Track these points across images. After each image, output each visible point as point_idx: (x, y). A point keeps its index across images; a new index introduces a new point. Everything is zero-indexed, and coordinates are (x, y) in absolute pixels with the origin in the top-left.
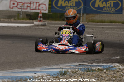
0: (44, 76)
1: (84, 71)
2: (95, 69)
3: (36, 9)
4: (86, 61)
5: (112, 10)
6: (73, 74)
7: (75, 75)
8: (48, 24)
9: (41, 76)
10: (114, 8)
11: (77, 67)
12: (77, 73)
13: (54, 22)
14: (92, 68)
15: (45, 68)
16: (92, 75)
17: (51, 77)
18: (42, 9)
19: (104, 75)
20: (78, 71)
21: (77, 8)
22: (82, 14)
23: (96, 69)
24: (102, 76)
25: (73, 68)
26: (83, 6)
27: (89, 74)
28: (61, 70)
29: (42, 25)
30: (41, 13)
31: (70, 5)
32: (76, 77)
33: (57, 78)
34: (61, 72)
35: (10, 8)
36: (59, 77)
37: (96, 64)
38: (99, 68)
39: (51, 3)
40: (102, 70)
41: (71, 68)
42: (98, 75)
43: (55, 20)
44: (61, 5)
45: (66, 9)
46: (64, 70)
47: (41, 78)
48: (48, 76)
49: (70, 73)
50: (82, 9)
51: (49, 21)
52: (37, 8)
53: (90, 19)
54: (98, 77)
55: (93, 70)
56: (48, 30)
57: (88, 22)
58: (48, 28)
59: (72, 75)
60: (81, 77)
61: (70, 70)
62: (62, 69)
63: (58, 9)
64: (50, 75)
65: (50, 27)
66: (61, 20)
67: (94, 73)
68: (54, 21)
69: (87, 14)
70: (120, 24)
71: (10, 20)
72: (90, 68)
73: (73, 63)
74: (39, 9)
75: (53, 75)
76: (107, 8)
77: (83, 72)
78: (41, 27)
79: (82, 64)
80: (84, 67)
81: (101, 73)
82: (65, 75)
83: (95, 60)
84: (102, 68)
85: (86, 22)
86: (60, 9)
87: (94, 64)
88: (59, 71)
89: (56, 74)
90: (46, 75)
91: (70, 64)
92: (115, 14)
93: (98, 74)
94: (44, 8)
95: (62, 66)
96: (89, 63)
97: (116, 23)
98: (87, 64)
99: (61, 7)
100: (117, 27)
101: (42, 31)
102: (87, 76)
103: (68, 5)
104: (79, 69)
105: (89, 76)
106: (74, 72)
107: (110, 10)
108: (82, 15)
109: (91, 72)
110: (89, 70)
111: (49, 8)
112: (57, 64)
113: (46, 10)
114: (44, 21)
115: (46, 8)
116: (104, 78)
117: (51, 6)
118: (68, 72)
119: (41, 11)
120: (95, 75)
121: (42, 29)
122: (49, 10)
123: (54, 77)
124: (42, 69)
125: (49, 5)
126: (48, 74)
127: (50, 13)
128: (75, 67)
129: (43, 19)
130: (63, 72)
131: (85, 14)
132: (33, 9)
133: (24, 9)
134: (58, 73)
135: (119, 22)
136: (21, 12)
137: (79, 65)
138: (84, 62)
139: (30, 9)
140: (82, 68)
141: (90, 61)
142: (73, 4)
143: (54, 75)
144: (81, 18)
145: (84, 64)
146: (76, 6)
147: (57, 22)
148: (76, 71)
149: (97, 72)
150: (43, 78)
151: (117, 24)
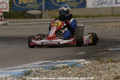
0: (7, 78)
1: (48, 69)
2: (59, 66)
4: (50, 59)
5: (75, 5)
6: (38, 73)
7: (39, 74)
8: (9, 23)
9: (4, 77)
10: (77, 2)
11: (41, 66)
12: (41, 72)
13: (15, 20)
14: (57, 66)
15: (8, 69)
16: (57, 73)
17: (15, 78)
18: (3, 8)
19: (69, 72)
20: (42, 70)
21: (38, 5)
22: (44, 10)
23: (61, 66)
24: (68, 73)
25: (38, 67)
26: (45, 2)
27: (54, 72)
28: (25, 70)
29: (3, 25)
30: (1, 13)
31: (31, 2)
32: (41, 76)
33: (21, 79)
34: (25, 72)
36: (23, 78)
37: (61, 62)
38: (64, 65)
39: (11, 1)
40: (67, 67)
41: (35, 67)
42: (63, 73)
43: (17, 18)
44: (22, 2)
45: (27, 6)
46: (28, 70)
47: (5, 79)
48: (12, 77)
49: (35, 73)
50: (44, 6)
51: (11, 20)
53: (53, 15)
54: (63, 75)
55: (57, 68)
56: (10, 29)
57: (51, 19)
58: (10, 27)
59: (36, 74)
60: (46, 76)
61: (34, 70)
62: (26, 68)
63: (19, 7)
64: (14, 76)
65: (12, 26)
66: (22, 18)
67: (59, 71)
69: (49, 10)
70: (83, 18)
72: (54, 66)
73: (37, 62)
75: (16, 76)
76: (70, 3)
77: (48, 71)
78: (3, 26)
79: (47, 63)
80: (49, 65)
81: (66, 70)
82: (30, 75)
83: (60, 57)
84: (67, 65)
85: (49, 18)
86: (21, 7)
87: (58, 61)
88: (23, 71)
89: (20, 74)
90: (10, 76)
91: (34, 63)
92: (78, 9)
93: (63, 71)
94: (5, 7)
95: (26, 66)
96: (54, 61)
97: (79, 17)
98: (51, 62)
99: (22, 4)
100: (81, 21)
101: (4, 30)
102: (52, 74)
103: (29, 2)
104: (44, 68)
105: (53, 74)
106: (38, 71)
107: (73, 4)
108: (44, 12)
109: (56, 70)
110: (53, 68)
111: (10, 6)
112: (21, 64)
113: (6, 9)
114: (5, 20)
115: (7, 7)
116: (69, 76)
117: (11, 4)
118: (32, 71)
119: (1, 10)
120: (60, 73)
121: (3, 28)
122: (10, 9)
123: (18, 78)
124: (6, 70)
125: (10, 3)
126: (12, 75)
127: (11, 12)
128: (39, 66)
129: (4, 18)
130: (27, 72)
131: (47, 11)
134: (22, 74)
135: (82, 17)
137: (44, 63)
138: (48, 60)
140: (46, 67)
141: (54, 58)
142: (34, 1)
143: (18, 75)
144: (43, 15)
145: (48, 62)
146: (37, 2)
147: (19, 20)
148: (41, 70)
149: (62, 70)
150: (7, 79)
151: (81, 18)
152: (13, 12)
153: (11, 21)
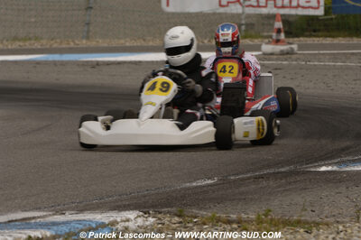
3: (291, 7)
13: (328, 41)
18: (307, 5)
29: (282, 53)
30: (278, 21)
35: (221, 5)
52: (294, 4)
63: (352, 3)
68: (328, 39)
71: (209, 41)
74: (298, 6)
86: (358, 4)
113: (318, 8)
127: (329, 17)
132: (283, 7)
133: (259, 6)
136: (243, 17)
139: (275, 6)
147: (336, 41)
152: (333, 16)
153: (316, 42)
